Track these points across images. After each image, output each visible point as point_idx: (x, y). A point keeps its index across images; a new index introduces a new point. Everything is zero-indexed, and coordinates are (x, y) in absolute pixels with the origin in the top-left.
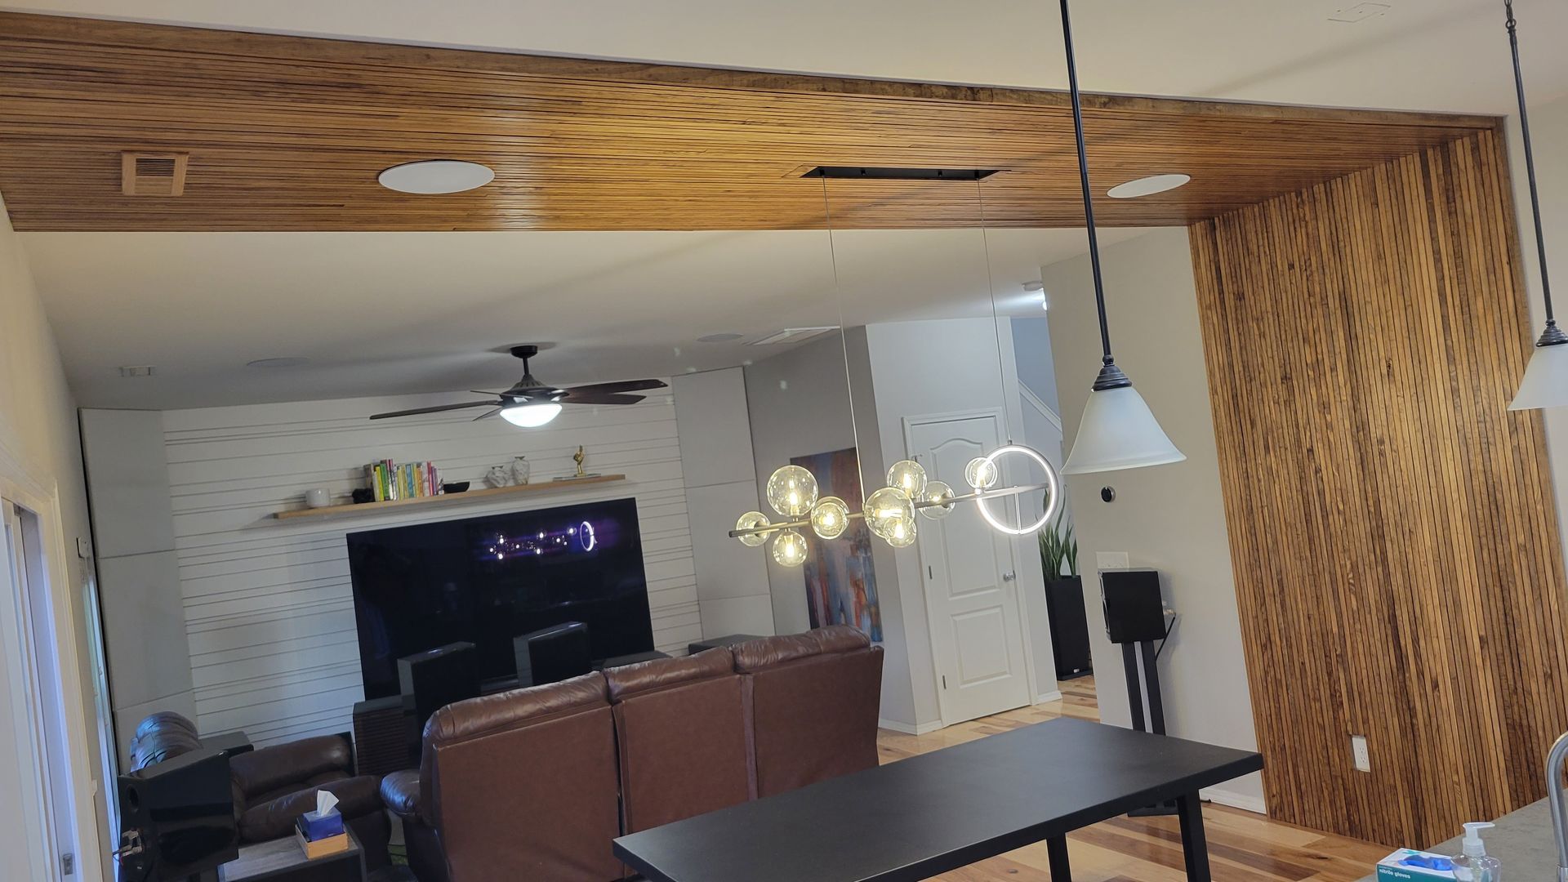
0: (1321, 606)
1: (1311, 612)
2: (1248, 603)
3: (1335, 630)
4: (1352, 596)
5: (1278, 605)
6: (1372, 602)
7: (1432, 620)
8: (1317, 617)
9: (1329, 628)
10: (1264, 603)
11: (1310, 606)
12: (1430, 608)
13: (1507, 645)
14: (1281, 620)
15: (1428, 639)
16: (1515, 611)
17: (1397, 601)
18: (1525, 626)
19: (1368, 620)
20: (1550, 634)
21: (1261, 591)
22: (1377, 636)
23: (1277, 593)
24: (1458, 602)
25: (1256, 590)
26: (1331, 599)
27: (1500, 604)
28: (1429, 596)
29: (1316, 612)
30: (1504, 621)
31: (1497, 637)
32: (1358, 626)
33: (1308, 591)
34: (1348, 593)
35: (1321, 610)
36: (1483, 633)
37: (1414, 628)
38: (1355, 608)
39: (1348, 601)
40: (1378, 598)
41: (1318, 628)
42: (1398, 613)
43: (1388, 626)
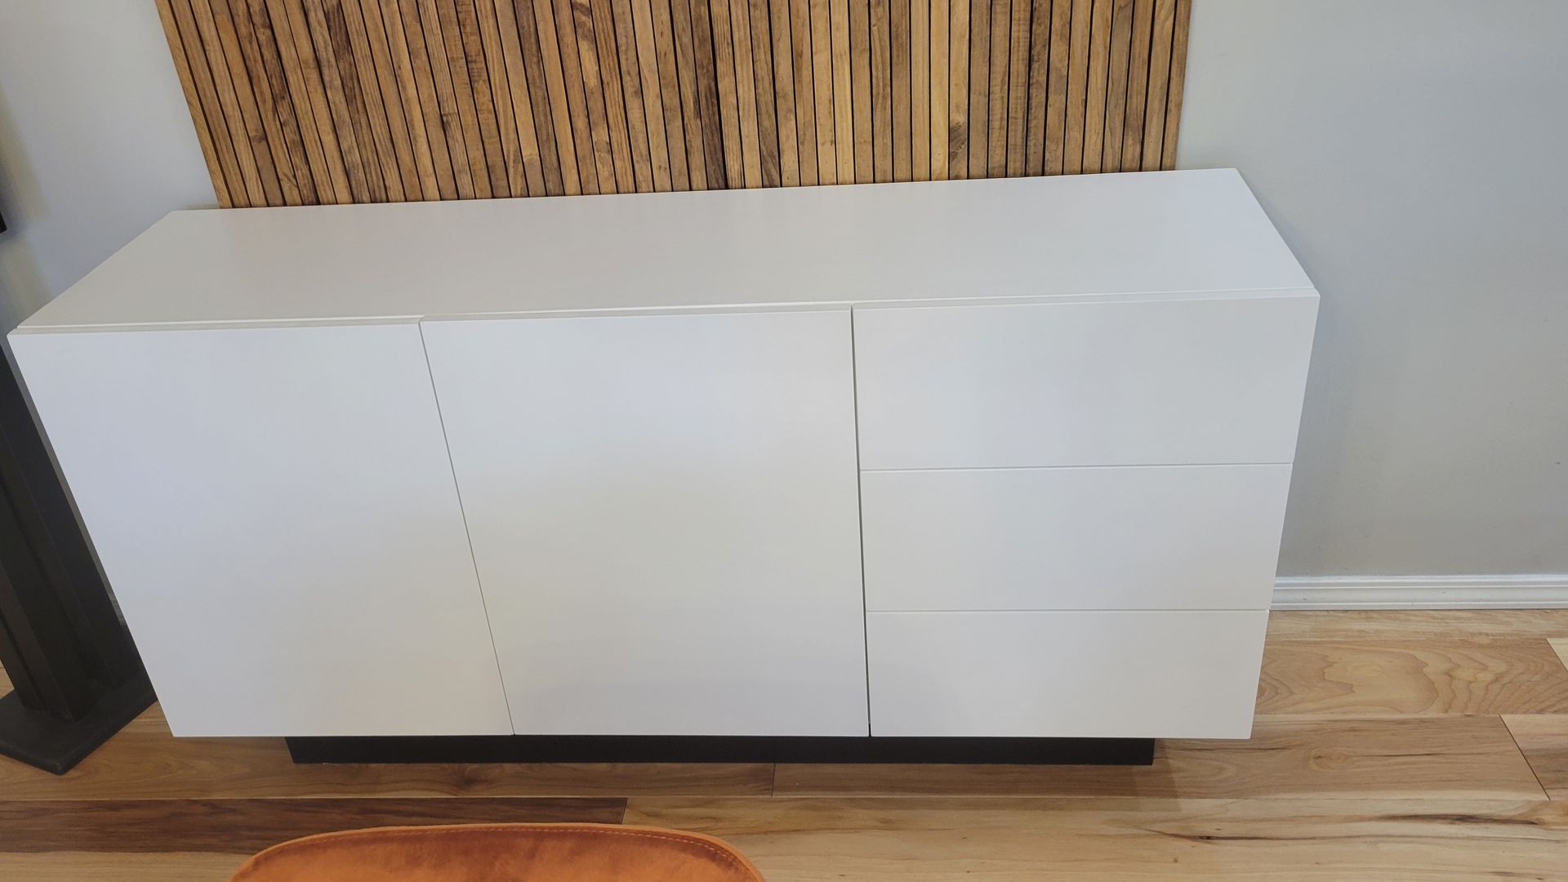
0: (482, 86)
1: (449, 107)
2: (228, 97)
3: (530, 151)
4: (585, 48)
5: (337, 97)
6: (647, 58)
7: (823, 93)
8: (469, 119)
9: (510, 148)
10: (282, 93)
11: (445, 88)
12: (822, 59)
13: (1020, 141)
14: (348, 141)
15: (808, 149)
16: (1059, 49)
17: (724, 51)
18: (1076, 89)
19: (635, 114)
20: (1136, 102)
21: (269, 54)
22: (659, 156)
23: (327, 55)
24: (904, 37)
25: (252, 51)
26: (513, 59)
27: (1020, 32)
28: (820, 26)
29: (466, 105)
30: (1023, 79)
31: (996, 124)
32: (600, 135)
33: (435, 41)
34: (568, 37)
35: (484, 99)
36: (960, 118)
37: (768, 123)
38: (592, 82)
39: (572, 64)
40: (665, 43)
41: (476, 154)
42: (725, 85)
43: (694, 125)
